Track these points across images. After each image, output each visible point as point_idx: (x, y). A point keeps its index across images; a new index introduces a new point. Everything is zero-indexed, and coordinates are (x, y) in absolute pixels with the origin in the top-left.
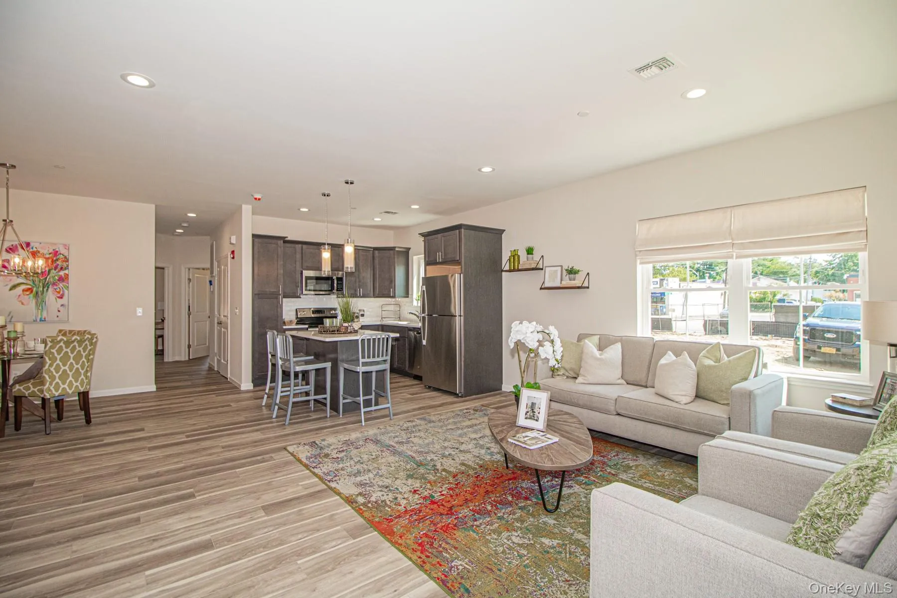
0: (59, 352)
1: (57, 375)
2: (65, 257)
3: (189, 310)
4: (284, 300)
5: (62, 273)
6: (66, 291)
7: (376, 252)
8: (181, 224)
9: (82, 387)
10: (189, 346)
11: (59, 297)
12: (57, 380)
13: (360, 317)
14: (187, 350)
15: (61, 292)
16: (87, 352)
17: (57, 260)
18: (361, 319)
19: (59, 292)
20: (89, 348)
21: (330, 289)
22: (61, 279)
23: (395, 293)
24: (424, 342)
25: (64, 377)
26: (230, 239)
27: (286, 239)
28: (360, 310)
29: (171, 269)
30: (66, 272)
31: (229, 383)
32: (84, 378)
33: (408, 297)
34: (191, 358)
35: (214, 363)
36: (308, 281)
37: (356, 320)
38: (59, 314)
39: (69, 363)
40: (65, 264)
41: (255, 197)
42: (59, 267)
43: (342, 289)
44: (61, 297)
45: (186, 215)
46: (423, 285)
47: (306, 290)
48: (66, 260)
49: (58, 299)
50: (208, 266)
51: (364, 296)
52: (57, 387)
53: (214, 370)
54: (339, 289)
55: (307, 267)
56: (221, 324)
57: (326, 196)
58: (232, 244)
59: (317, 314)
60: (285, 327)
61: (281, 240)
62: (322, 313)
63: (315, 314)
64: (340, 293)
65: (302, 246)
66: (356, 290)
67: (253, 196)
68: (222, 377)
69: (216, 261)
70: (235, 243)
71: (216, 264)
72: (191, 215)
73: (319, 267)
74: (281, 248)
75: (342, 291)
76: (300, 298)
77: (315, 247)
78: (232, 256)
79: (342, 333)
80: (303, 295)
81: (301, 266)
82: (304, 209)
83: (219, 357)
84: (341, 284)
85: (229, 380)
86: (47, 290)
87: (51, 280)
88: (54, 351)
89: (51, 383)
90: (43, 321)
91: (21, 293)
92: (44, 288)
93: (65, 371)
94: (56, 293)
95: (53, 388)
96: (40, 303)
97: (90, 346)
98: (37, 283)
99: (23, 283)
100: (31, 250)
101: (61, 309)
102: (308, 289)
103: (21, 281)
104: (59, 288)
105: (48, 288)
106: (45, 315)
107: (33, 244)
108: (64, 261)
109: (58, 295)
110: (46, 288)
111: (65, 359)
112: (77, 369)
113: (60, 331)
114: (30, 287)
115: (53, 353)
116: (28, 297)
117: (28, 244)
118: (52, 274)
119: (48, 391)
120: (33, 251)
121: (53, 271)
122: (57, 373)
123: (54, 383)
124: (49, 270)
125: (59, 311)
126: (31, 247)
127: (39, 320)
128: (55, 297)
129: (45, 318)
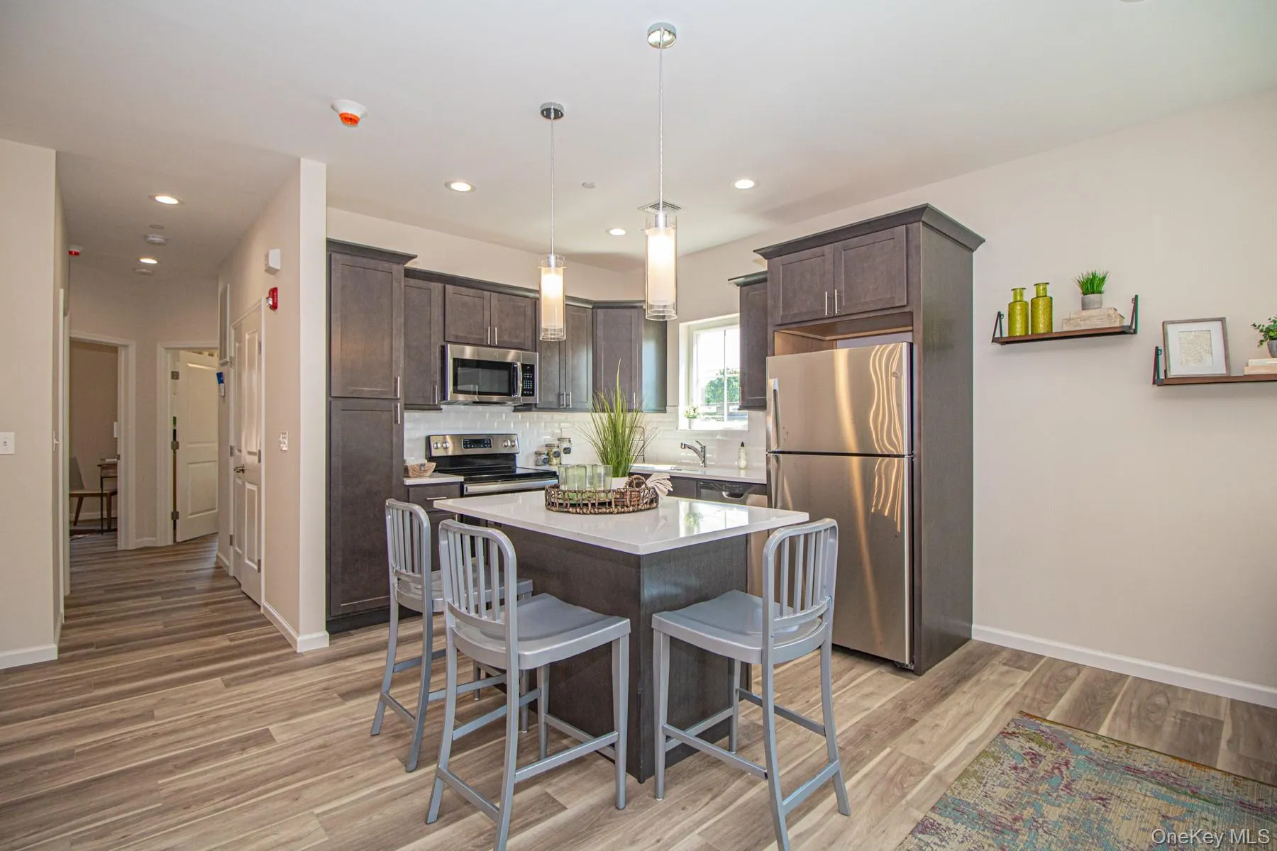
3: (175, 439)
4: (406, 414)
7: (600, 312)
8: (146, 237)
10: (175, 516)
13: (563, 455)
14: (171, 522)
21: (506, 390)
23: (641, 402)
26: (267, 256)
28: (560, 439)
29: (132, 350)
33: (664, 411)
34: (179, 540)
35: (229, 560)
36: (459, 369)
41: (346, 111)
43: (533, 390)
45: (152, 198)
51: (576, 408)
53: (227, 575)
54: (527, 390)
55: (456, 337)
56: (243, 471)
57: (552, 115)
58: (271, 271)
59: (474, 447)
60: (408, 482)
61: (399, 263)
62: (485, 447)
63: (471, 447)
64: (530, 400)
65: (445, 287)
66: (559, 395)
67: (337, 111)
68: (247, 602)
69: (233, 327)
70: (278, 268)
71: (231, 333)
72: (166, 200)
73: (482, 339)
74: (400, 282)
75: (533, 395)
76: (441, 409)
77: (472, 291)
78: (271, 303)
79: (631, 509)
80: (444, 404)
81: (442, 335)
82: (461, 186)
83: (240, 547)
84: (529, 379)
85: (262, 611)
102: (459, 388)
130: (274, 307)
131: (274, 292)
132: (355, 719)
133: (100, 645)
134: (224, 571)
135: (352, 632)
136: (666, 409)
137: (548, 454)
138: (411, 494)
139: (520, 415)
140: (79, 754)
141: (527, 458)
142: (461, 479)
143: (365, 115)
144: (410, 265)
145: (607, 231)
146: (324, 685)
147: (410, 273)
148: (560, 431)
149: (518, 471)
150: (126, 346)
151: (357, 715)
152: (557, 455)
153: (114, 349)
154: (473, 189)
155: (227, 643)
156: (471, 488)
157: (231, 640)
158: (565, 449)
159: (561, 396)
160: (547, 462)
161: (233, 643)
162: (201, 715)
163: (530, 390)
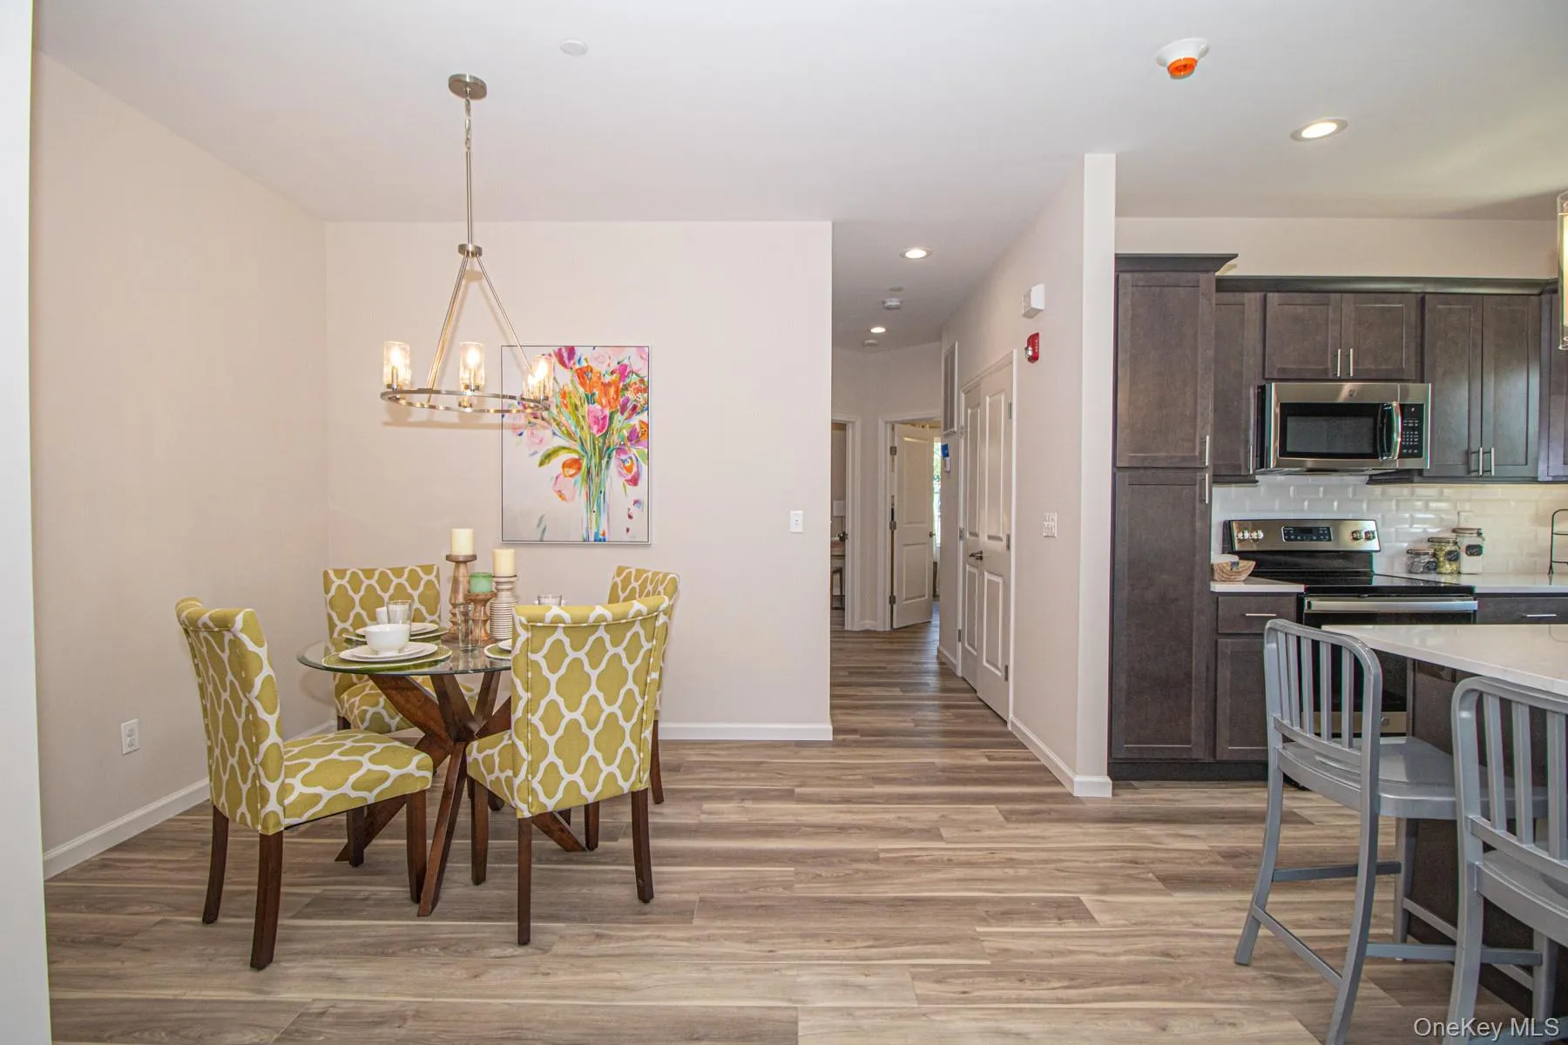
0: (554, 663)
1: (551, 741)
2: (642, 381)
3: (893, 519)
4: (1217, 490)
5: (635, 421)
6: (644, 467)
8: (884, 302)
10: (892, 600)
11: (630, 482)
12: (551, 757)
13: (1464, 557)
14: (888, 606)
15: (635, 469)
16: (639, 661)
17: (626, 388)
18: (1467, 563)
19: (629, 470)
22: (634, 437)
26: (1027, 295)
28: (1467, 531)
29: (858, 425)
30: (644, 417)
31: (1010, 734)
32: (633, 748)
34: (895, 626)
35: (955, 657)
38: (629, 523)
39: (585, 698)
40: (642, 397)
41: (1177, 56)
42: (630, 406)
43: (1420, 447)
44: (634, 482)
45: (903, 255)
47: (1283, 453)
48: (644, 386)
49: (628, 487)
50: (938, 413)
52: (551, 780)
53: (954, 675)
54: (1408, 447)
55: (1283, 370)
56: (981, 558)
58: (1031, 313)
59: (1302, 540)
60: (1217, 587)
61: (1208, 271)
62: (1321, 540)
63: (1296, 539)
64: (1411, 463)
65: (1265, 297)
66: (1468, 453)
67: (1165, 60)
68: (987, 712)
69: (964, 391)
70: (1042, 308)
71: (961, 399)
72: (916, 253)
73: (1326, 371)
74: (1208, 303)
75: (1419, 455)
76: (1257, 481)
77: (1309, 297)
78: (1030, 353)
80: (1263, 474)
81: (1261, 370)
82: (1319, 130)
83: (972, 645)
84: (1413, 429)
85: (1010, 727)
86: (608, 462)
87: (615, 439)
88: (538, 657)
89: (533, 770)
90: (600, 540)
91: (560, 470)
92: (601, 458)
93: (574, 724)
94: (624, 472)
95: (540, 782)
96: (596, 498)
97: (648, 641)
98: (588, 447)
99: (564, 448)
100: (577, 366)
101: (634, 510)
102: (1289, 449)
103: (560, 441)
104: (631, 458)
105: (609, 457)
106: (604, 526)
107: (578, 352)
108: (638, 390)
109: (629, 477)
110: (606, 459)
111: (574, 684)
112: (612, 716)
113: (620, 570)
114: (576, 456)
115: (536, 664)
116: (572, 480)
117: (571, 351)
118: (616, 424)
119: (525, 792)
120: (581, 369)
121: (618, 417)
122: (551, 732)
123: (543, 765)
124: (612, 414)
125: (630, 517)
126: (576, 358)
127: (592, 539)
128: (622, 480)
129: (604, 535)
130: (1034, 358)
131: (1033, 340)
132: (1197, 925)
133: (864, 733)
134: (950, 669)
135: (1135, 783)
137: (1434, 555)
138: (1221, 606)
139: (1377, 489)
140: (887, 860)
141: (1393, 559)
142: (1300, 588)
143: (1206, 55)
144: (1226, 271)
146: (1129, 855)
147: (1224, 285)
148: (1456, 517)
149: (1378, 582)
150: (853, 423)
151: (1200, 920)
152: (1453, 557)
154: (1342, 125)
155: (985, 761)
156: (1319, 604)
157: (990, 758)
158: (1469, 548)
159: (1474, 457)
160: (1433, 567)
162: (992, 851)
163: (1413, 447)
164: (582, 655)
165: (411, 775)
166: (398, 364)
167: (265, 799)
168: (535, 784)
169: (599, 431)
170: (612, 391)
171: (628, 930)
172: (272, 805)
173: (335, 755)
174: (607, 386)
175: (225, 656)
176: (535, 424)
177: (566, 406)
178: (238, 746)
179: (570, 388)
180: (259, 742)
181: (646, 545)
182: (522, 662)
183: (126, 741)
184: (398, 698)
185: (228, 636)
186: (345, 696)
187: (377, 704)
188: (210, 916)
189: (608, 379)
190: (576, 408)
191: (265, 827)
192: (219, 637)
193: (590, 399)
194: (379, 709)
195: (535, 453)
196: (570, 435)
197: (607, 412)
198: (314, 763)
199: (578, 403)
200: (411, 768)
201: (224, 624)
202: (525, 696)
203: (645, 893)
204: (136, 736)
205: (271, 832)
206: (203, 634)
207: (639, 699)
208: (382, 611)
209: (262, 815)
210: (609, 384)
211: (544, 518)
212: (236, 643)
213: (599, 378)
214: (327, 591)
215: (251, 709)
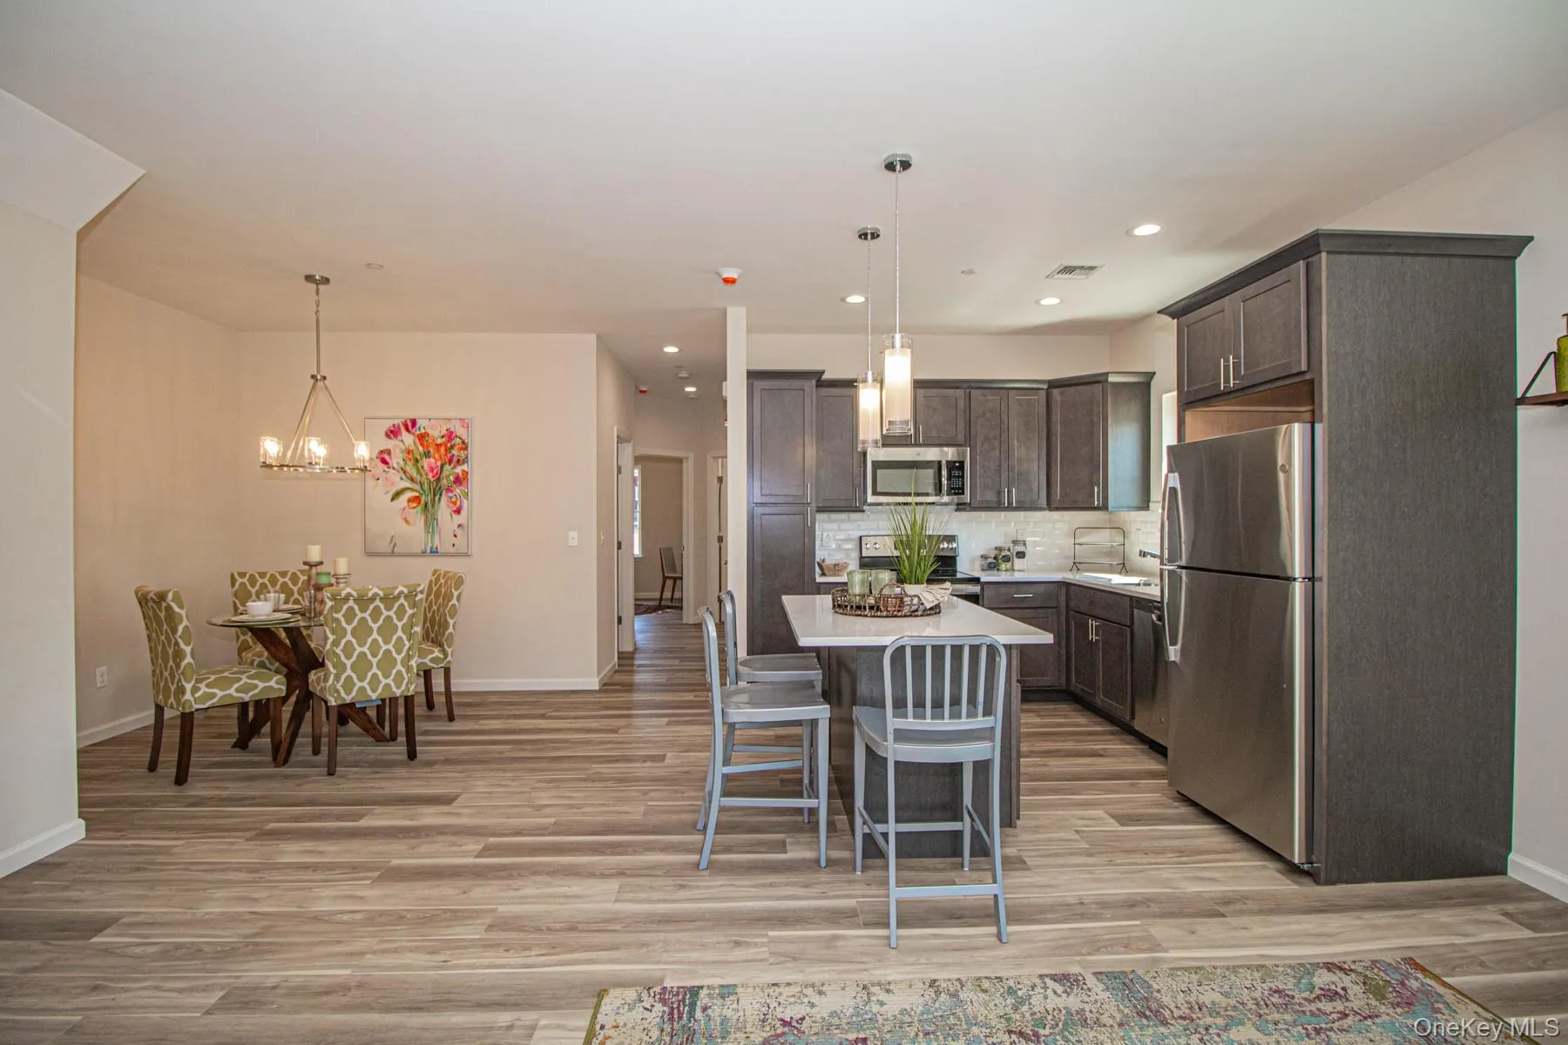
0: (349, 619)
1: (349, 663)
2: (463, 442)
4: (819, 516)
5: (459, 470)
6: (465, 502)
7: (1056, 392)
8: (678, 375)
9: (398, 687)
11: (454, 511)
12: (349, 672)
13: (1015, 559)
15: (458, 503)
16: (405, 620)
17: (452, 447)
18: (1018, 563)
19: (455, 503)
20: (410, 612)
22: (458, 480)
23: (1106, 498)
24: (1173, 653)
25: (362, 665)
27: (825, 377)
28: (1015, 542)
29: (692, 460)
30: (465, 467)
32: (404, 670)
33: (1147, 508)
36: (879, 472)
37: (1003, 566)
38: (455, 541)
39: (369, 640)
40: (463, 454)
41: (725, 275)
42: (455, 459)
43: (963, 488)
44: (458, 511)
45: (662, 351)
46: (1170, 470)
47: (875, 493)
48: (465, 446)
49: (454, 515)
51: (1021, 507)
52: (348, 685)
54: (952, 489)
57: (869, 237)
60: (819, 579)
61: (811, 380)
64: (960, 499)
66: (999, 492)
67: (721, 276)
72: (671, 350)
74: (812, 396)
75: (963, 493)
76: (864, 511)
79: (885, 614)
80: (868, 506)
82: (856, 299)
84: (959, 477)
86: (440, 499)
87: (444, 482)
88: (339, 616)
89: (337, 678)
90: (434, 552)
91: (406, 504)
92: (435, 495)
93: (363, 654)
94: (451, 505)
95: (342, 686)
96: (431, 523)
97: (410, 608)
98: (426, 487)
99: (409, 489)
100: (418, 432)
101: (459, 532)
102: (879, 490)
103: (408, 484)
104: (455, 495)
105: (441, 495)
106: (437, 542)
107: (419, 423)
108: (461, 449)
109: (455, 508)
110: (438, 496)
111: (362, 631)
112: (388, 652)
113: (435, 571)
114: (417, 494)
115: (337, 620)
116: (415, 510)
117: (414, 422)
118: (445, 473)
119: (333, 691)
120: (421, 434)
121: (447, 467)
122: (348, 657)
123: (343, 677)
124: (442, 466)
125: (455, 536)
126: (417, 427)
127: (428, 551)
128: (449, 510)
129: (437, 548)
136: (1148, 506)
137: (995, 558)
138: (821, 590)
141: (972, 561)
143: (740, 275)
145: (1037, 302)
149: (959, 576)
150: (687, 458)
152: (1008, 559)
153: (679, 461)
154: (866, 298)
158: (1017, 553)
159: (1002, 494)
160: (994, 566)
161: (696, 699)
163: (959, 488)
164: (366, 615)
165: (272, 687)
166: (271, 447)
167: (183, 693)
168: (339, 686)
169: (433, 477)
170: (443, 449)
171: (401, 772)
172: (188, 696)
173: (226, 674)
174: (438, 446)
175: (162, 615)
176: (388, 472)
177: (410, 459)
178: (169, 665)
179: (412, 447)
180: (181, 661)
181: (466, 555)
182: (330, 620)
183: (99, 680)
184: (272, 649)
185: (164, 604)
186: (244, 654)
187: (261, 656)
188: (152, 767)
189: (439, 441)
190: (417, 461)
191: (183, 708)
192: (158, 604)
193: (427, 455)
194: (264, 659)
195: (388, 492)
196: (412, 480)
197: (439, 464)
198: (213, 677)
199: (419, 457)
200: (272, 683)
201: (162, 597)
202: (331, 637)
203: (412, 755)
204: (105, 677)
205: (187, 711)
206: (150, 604)
207: (406, 643)
208: (262, 596)
209: (183, 701)
210: (441, 445)
211: (395, 538)
212: (169, 608)
213: (434, 440)
214: (233, 585)
215: (177, 643)
